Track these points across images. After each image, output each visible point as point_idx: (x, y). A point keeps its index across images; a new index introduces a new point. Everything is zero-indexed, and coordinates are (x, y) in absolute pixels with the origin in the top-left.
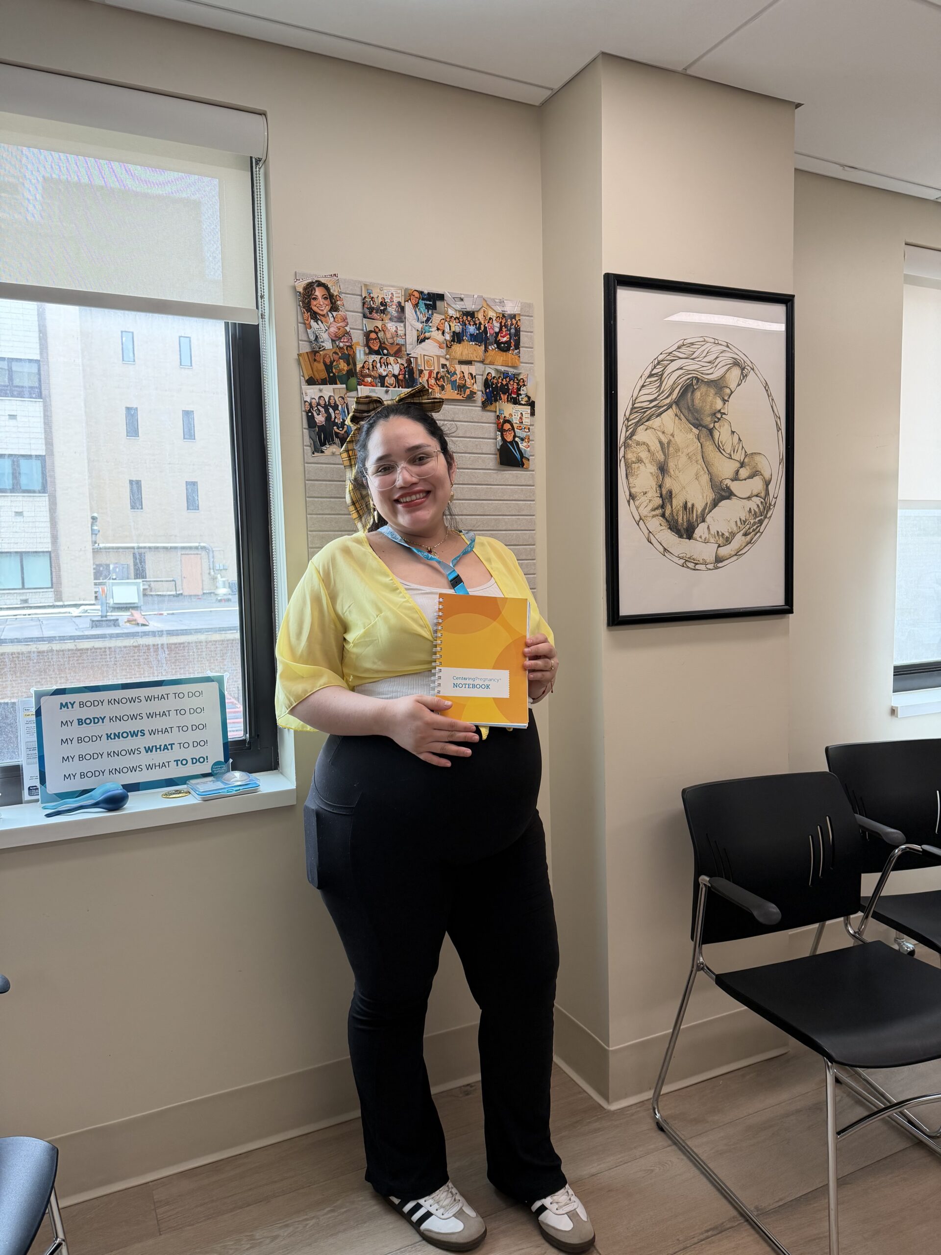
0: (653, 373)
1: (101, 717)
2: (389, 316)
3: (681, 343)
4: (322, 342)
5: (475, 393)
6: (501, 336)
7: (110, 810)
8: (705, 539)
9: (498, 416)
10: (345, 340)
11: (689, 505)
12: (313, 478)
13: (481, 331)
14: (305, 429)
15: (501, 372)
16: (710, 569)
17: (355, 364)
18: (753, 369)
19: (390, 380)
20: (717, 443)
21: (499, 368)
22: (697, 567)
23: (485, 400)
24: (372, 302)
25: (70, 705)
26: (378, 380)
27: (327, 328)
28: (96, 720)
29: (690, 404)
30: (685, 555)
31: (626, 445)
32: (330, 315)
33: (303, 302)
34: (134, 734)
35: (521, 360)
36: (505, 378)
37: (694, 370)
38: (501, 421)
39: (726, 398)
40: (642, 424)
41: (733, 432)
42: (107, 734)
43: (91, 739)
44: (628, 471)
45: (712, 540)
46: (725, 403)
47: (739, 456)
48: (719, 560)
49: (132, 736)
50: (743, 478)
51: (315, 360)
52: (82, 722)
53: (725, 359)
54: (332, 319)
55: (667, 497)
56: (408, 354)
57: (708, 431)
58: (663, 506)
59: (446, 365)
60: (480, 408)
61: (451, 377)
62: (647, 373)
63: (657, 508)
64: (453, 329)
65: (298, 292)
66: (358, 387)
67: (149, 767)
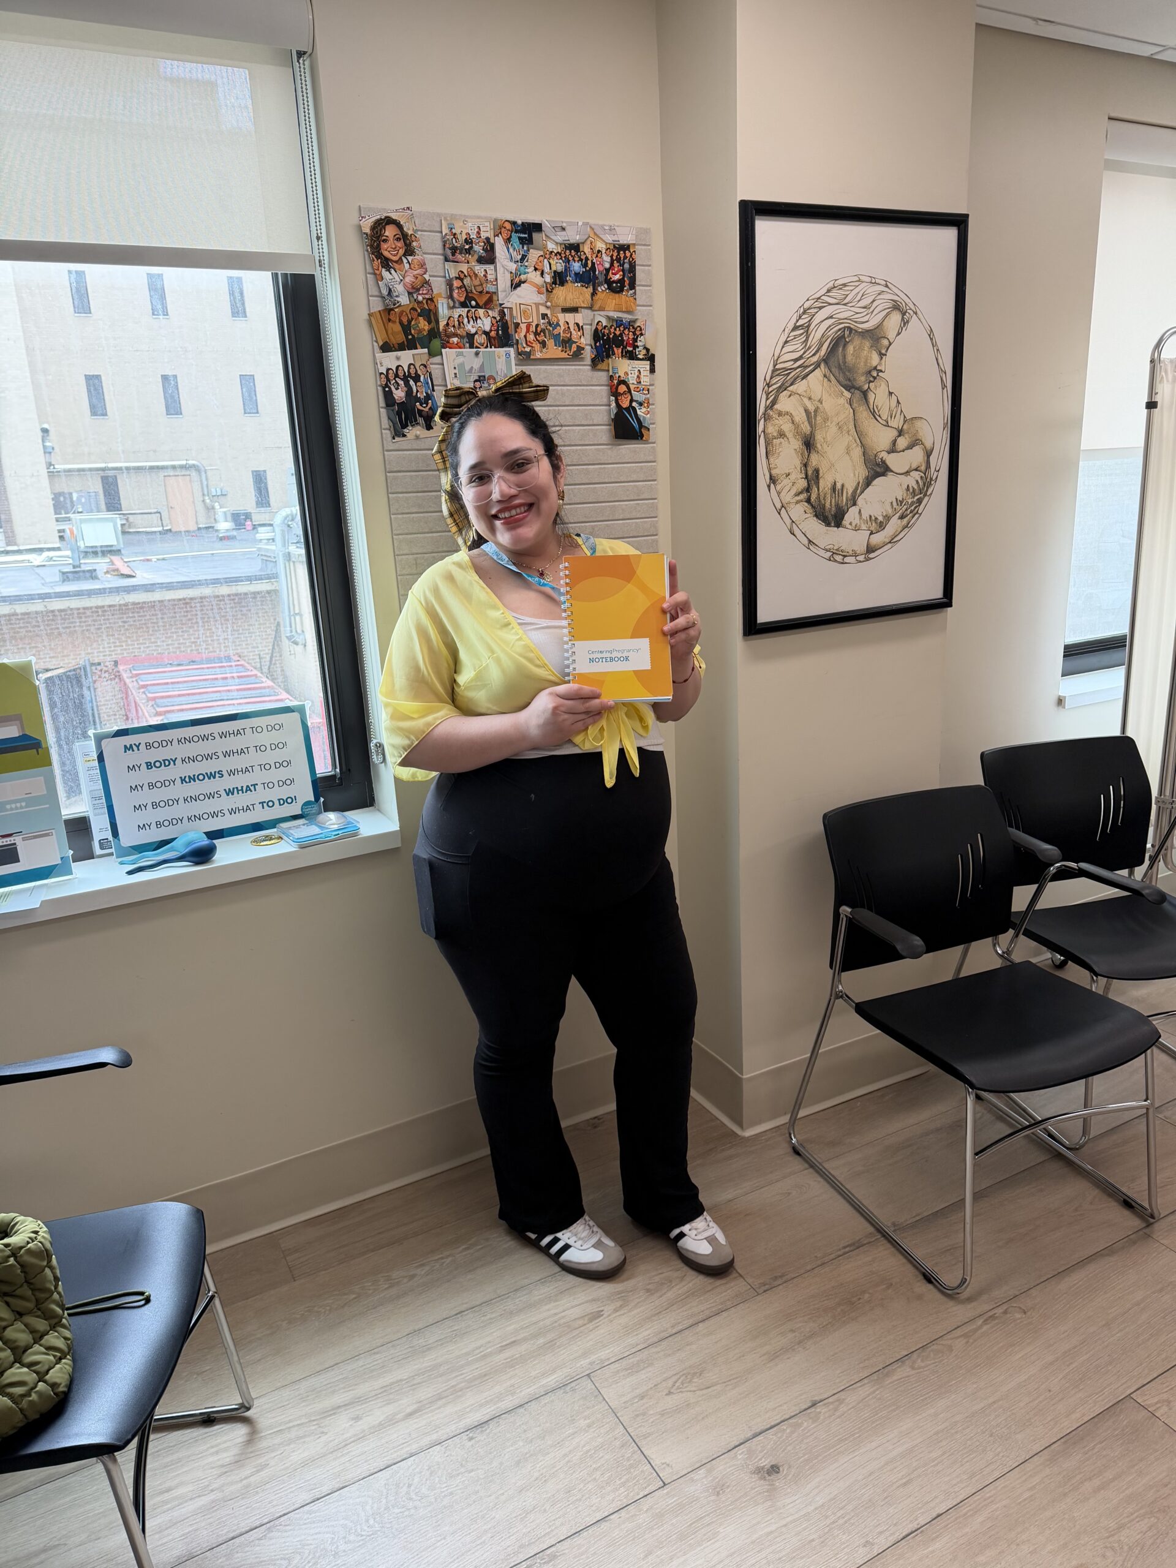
0: (798, 324)
1: (171, 759)
2: (476, 257)
3: (831, 285)
4: (397, 296)
5: (583, 349)
6: (613, 274)
7: (197, 863)
8: (856, 526)
9: (611, 376)
10: (424, 292)
11: (839, 486)
12: (395, 469)
13: (588, 268)
14: (382, 408)
15: (613, 320)
16: (860, 562)
17: (437, 322)
18: (916, 313)
19: (480, 339)
20: (871, 407)
21: (611, 314)
22: (847, 560)
23: (596, 356)
24: (454, 240)
25: (135, 748)
26: (466, 340)
27: (401, 278)
28: (167, 763)
29: (841, 362)
30: (831, 546)
31: (767, 417)
32: (405, 261)
33: (371, 246)
34: (212, 776)
35: (638, 302)
36: (619, 327)
37: (846, 319)
38: (615, 382)
39: (883, 351)
40: (785, 389)
41: (891, 393)
42: (181, 778)
43: (163, 784)
44: (768, 449)
45: (864, 527)
46: (882, 358)
47: (897, 422)
48: (870, 549)
49: (209, 778)
50: (901, 449)
51: (389, 320)
52: (150, 765)
53: (883, 303)
54: (407, 266)
55: (813, 478)
56: (501, 305)
57: (861, 394)
58: (808, 490)
59: (546, 315)
60: (589, 368)
61: (553, 330)
62: (791, 326)
63: (801, 493)
64: (554, 268)
65: (364, 233)
66: (443, 350)
67: (232, 811)
